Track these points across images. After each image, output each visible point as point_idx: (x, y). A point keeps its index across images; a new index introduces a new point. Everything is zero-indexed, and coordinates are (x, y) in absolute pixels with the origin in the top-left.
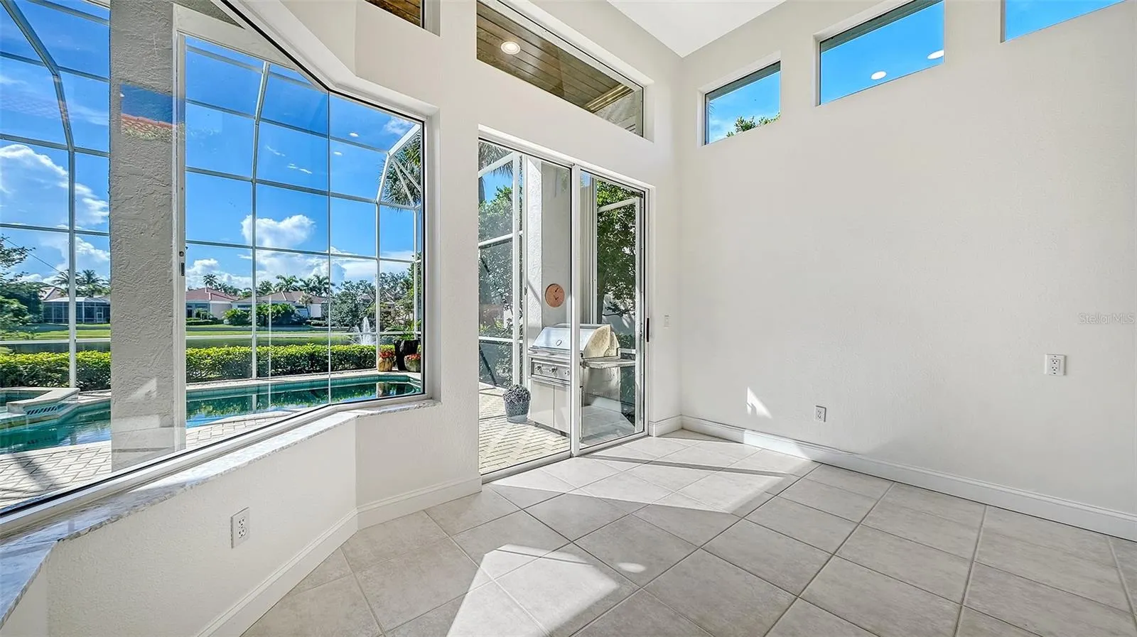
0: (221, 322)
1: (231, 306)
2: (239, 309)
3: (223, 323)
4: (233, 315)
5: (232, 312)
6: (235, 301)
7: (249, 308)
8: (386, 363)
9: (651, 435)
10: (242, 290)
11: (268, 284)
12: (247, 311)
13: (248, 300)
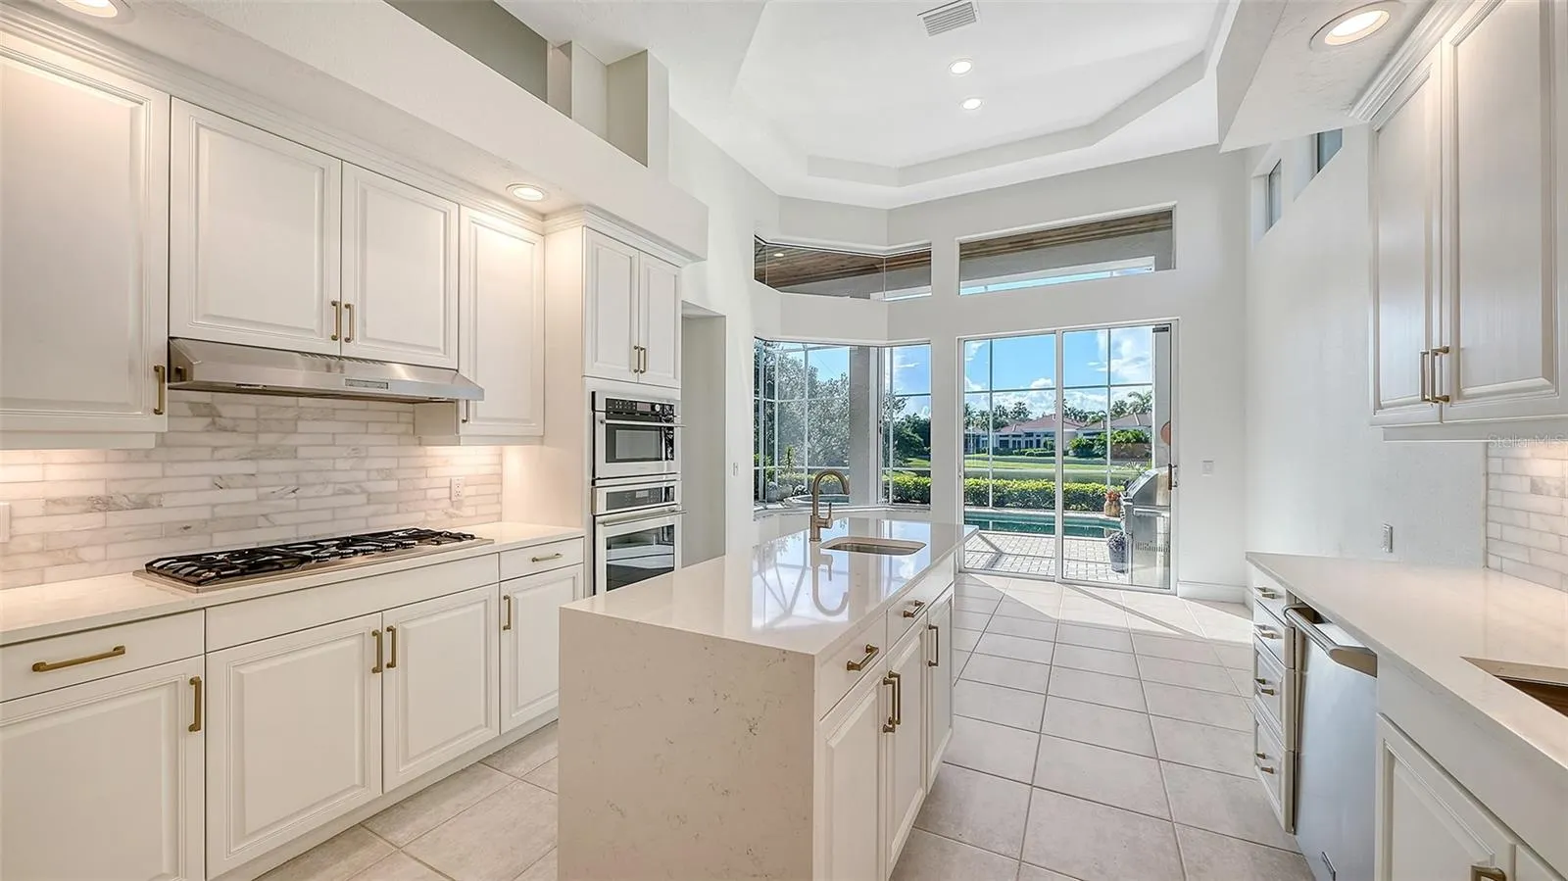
1: (1077, 435)
2: (1084, 437)
3: (1068, 455)
4: (1079, 445)
5: (1078, 441)
6: (1081, 428)
7: (1095, 437)
8: (1113, 507)
9: (1176, 595)
10: (1093, 413)
11: (1123, 403)
12: (1093, 440)
13: (1095, 426)
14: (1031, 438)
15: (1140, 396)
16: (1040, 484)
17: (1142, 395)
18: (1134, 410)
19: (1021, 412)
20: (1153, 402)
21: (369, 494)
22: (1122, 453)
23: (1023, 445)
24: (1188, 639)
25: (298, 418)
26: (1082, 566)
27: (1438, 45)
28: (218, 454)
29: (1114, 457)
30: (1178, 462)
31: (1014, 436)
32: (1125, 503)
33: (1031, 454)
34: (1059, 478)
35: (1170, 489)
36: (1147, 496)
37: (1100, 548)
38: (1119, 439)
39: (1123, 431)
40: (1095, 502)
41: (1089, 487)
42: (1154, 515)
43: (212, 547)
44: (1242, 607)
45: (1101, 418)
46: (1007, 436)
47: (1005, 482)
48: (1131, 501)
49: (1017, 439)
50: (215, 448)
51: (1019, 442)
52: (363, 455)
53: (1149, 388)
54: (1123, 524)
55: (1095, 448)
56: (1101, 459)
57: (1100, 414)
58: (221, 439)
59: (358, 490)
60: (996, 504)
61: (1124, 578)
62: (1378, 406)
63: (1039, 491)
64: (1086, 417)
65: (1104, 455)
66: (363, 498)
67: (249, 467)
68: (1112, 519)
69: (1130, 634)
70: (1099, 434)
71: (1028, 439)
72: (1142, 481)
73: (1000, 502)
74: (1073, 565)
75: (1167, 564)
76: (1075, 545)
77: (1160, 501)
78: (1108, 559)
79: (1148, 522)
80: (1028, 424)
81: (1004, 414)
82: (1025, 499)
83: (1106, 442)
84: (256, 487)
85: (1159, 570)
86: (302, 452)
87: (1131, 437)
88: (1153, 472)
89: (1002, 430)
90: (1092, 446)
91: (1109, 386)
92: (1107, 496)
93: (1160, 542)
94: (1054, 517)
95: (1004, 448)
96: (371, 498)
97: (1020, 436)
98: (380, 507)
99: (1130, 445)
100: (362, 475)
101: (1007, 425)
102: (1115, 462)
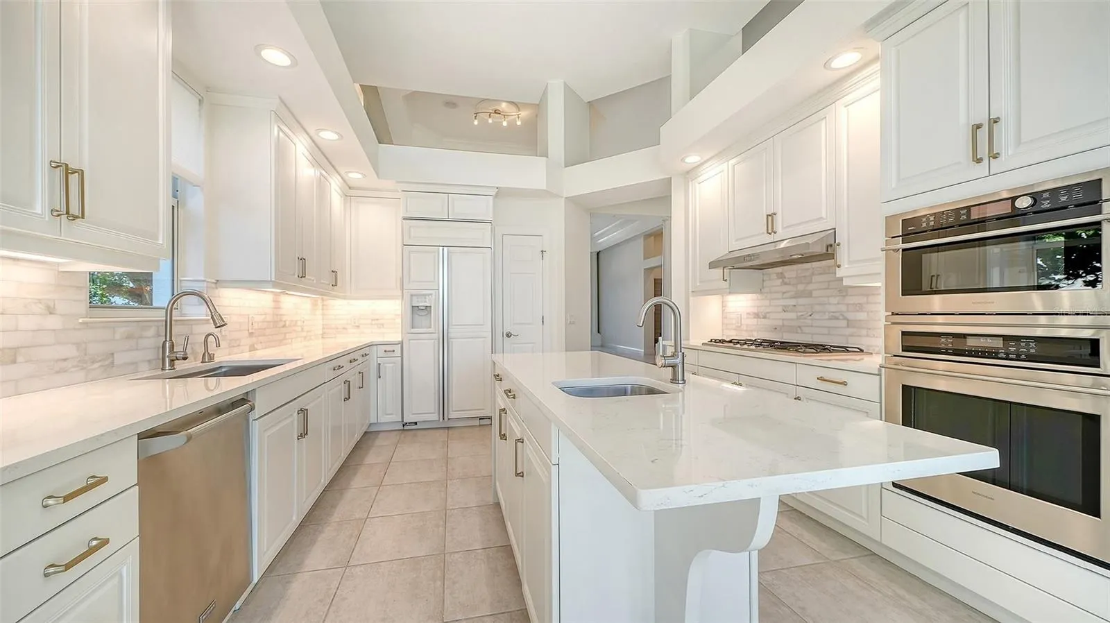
21: (848, 320)
25: (813, 274)
28: (785, 296)
43: (782, 338)
50: (784, 293)
52: (844, 294)
58: (785, 288)
59: (841, 317)
66: (844, 323)
67: (793, 302)
84: (797, 312)
86: (815, 294)
96: (850, 324)
98: (855, 330)
100: (844, 308)
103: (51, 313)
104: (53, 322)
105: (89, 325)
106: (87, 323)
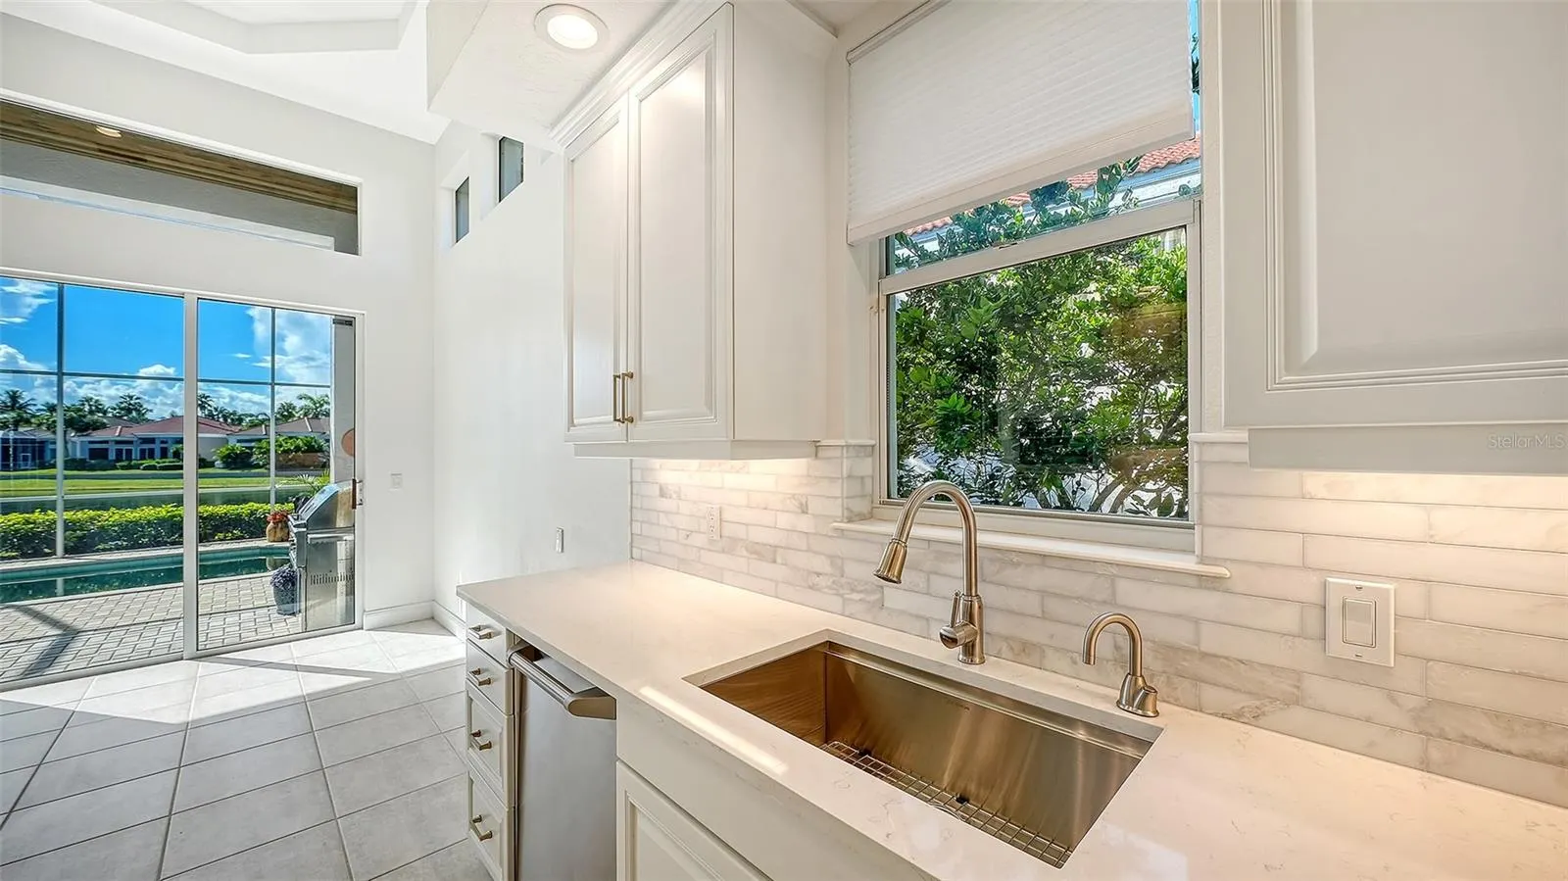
0: (211, 465)
1: (228, 441)
2: (238, 445)
3: (214, 466)
4: (229, 454)
5: (227, 449)
6: (233, 433)
7: (253, 444)
8: (278, 530)
9: (362, 629)
10: (251, 416)
11: (291, 406)
12: (251, 448)
13: (253, 431)
14: (151, 446)
15: (312, 399)
16: (163, 512)
17: (315, 398)
18: (306, 415)
19: (131, 410)
20: (332, 407)
22: (290, 463)
23: (136, 454)
24: (379, 682)
26: (231, 619)
27: (626, 96)
29: (280, 467)
30: (364, 477)
31: (118, 442)
32: (295, 530)
33: (153, 468)
34: (190, 501)
35: (354, 507)
36: (324, 518)
37: (262, 586)
38: (286, 446)
39: (291, 438)
40: (254, 527)
41: (244, 509)
42: (333, 540)
44: (430, 621)
45: (262, 422)
46: (106, 442)
47: (92, 513)
48: (305, 526)
49: (125, 447)
51: (129, 452)
53: (327, 391)
54: (293, 555)
55: (255, 457)
56: (262, 470)
57: (260, 417)
60: (69, 551)
61: (295, 623)
62: (571, 423)
63: (162, 521)
64: (240, 420)
65: (266, 465)
68: (276, 544)
69: (304, 702)
70: (260, 440)
71: (146, 446)
72: (318, 501)
73: (80, 544)
74: (216, 622)
75: (351, 591)
76: (219, 591)
77: (340, 523)
78: (272, 600)
79: (327, 549)
80: (145, 426)
81: (99, 410)
82: (130, 535)
83: (269, 450)
85: (341, 600)
87: (301, 444)
88: (332, 488)
89: (95, 433)
90: (250, 455)
91: (273, 384)
92: (269, 517)
93: (341, 569)
94: (182, 555)
95: (98, 459)
97: (131, 442)
99: (300, 453)
101: (103, 426)
102: (280, 473)
103: (803, 512)
104: (805, 523)
105: (845, 533)
106: (843, 530)
